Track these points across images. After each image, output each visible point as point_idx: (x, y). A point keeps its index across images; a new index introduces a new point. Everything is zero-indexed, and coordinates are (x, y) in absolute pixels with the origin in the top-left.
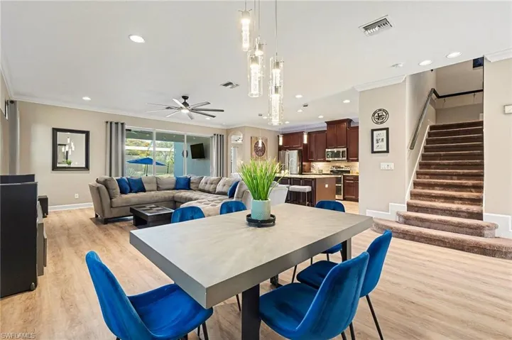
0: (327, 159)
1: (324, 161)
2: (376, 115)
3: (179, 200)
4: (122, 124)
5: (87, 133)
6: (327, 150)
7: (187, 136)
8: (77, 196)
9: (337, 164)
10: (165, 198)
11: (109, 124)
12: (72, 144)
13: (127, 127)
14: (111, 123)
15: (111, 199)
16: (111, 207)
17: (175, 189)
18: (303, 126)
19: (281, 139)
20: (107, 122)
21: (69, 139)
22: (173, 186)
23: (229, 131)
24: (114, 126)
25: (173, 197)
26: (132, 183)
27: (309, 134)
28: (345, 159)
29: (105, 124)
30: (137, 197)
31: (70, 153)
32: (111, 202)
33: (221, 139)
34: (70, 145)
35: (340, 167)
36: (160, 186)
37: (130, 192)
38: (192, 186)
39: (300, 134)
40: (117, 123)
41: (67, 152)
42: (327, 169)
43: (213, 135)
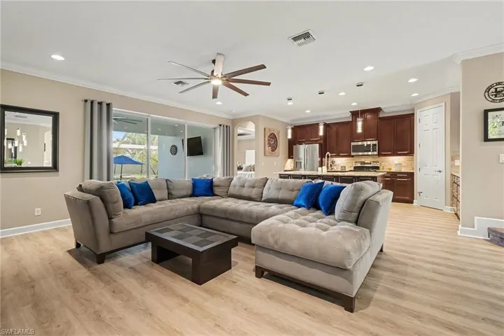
0: (352, 154)
1: (350, 156)
2: (493, 90)
3: (205, 213)
4: (108, 105)
5: (55, 116)
6: (352, 144)
7: (188, 126)
8: (38, 211)
9: (363, 160)
10: (188, 210)
11: (89, 104)
12: (24, 137)
13: (114, 109)
14: (92, 102)
15: (110, 219)
16: (111, 233)
17: (193, 195)
18: (318, 117)
19: (290, 131)
20: (86, 101)
21: (18, 132)
22: (190, 192)
23: (236, 121)
24: (96, 107)
25: (199, 208)
26: (136, 191)
27: (327, 126)
28: (376, 153)
29: (82, 103)
30: (149, 212)
31: (20, 149)
32: (111, 224)
33: (228, 130)
34: (20, 138)
35: (365, 163)
36: (173, 192)
37: (136, 204)
38: (217, 190)
39: (315, 126)
40: (100, 103)
41: (16, 148)
42: (350, 165)
43: (217, 126)
